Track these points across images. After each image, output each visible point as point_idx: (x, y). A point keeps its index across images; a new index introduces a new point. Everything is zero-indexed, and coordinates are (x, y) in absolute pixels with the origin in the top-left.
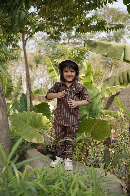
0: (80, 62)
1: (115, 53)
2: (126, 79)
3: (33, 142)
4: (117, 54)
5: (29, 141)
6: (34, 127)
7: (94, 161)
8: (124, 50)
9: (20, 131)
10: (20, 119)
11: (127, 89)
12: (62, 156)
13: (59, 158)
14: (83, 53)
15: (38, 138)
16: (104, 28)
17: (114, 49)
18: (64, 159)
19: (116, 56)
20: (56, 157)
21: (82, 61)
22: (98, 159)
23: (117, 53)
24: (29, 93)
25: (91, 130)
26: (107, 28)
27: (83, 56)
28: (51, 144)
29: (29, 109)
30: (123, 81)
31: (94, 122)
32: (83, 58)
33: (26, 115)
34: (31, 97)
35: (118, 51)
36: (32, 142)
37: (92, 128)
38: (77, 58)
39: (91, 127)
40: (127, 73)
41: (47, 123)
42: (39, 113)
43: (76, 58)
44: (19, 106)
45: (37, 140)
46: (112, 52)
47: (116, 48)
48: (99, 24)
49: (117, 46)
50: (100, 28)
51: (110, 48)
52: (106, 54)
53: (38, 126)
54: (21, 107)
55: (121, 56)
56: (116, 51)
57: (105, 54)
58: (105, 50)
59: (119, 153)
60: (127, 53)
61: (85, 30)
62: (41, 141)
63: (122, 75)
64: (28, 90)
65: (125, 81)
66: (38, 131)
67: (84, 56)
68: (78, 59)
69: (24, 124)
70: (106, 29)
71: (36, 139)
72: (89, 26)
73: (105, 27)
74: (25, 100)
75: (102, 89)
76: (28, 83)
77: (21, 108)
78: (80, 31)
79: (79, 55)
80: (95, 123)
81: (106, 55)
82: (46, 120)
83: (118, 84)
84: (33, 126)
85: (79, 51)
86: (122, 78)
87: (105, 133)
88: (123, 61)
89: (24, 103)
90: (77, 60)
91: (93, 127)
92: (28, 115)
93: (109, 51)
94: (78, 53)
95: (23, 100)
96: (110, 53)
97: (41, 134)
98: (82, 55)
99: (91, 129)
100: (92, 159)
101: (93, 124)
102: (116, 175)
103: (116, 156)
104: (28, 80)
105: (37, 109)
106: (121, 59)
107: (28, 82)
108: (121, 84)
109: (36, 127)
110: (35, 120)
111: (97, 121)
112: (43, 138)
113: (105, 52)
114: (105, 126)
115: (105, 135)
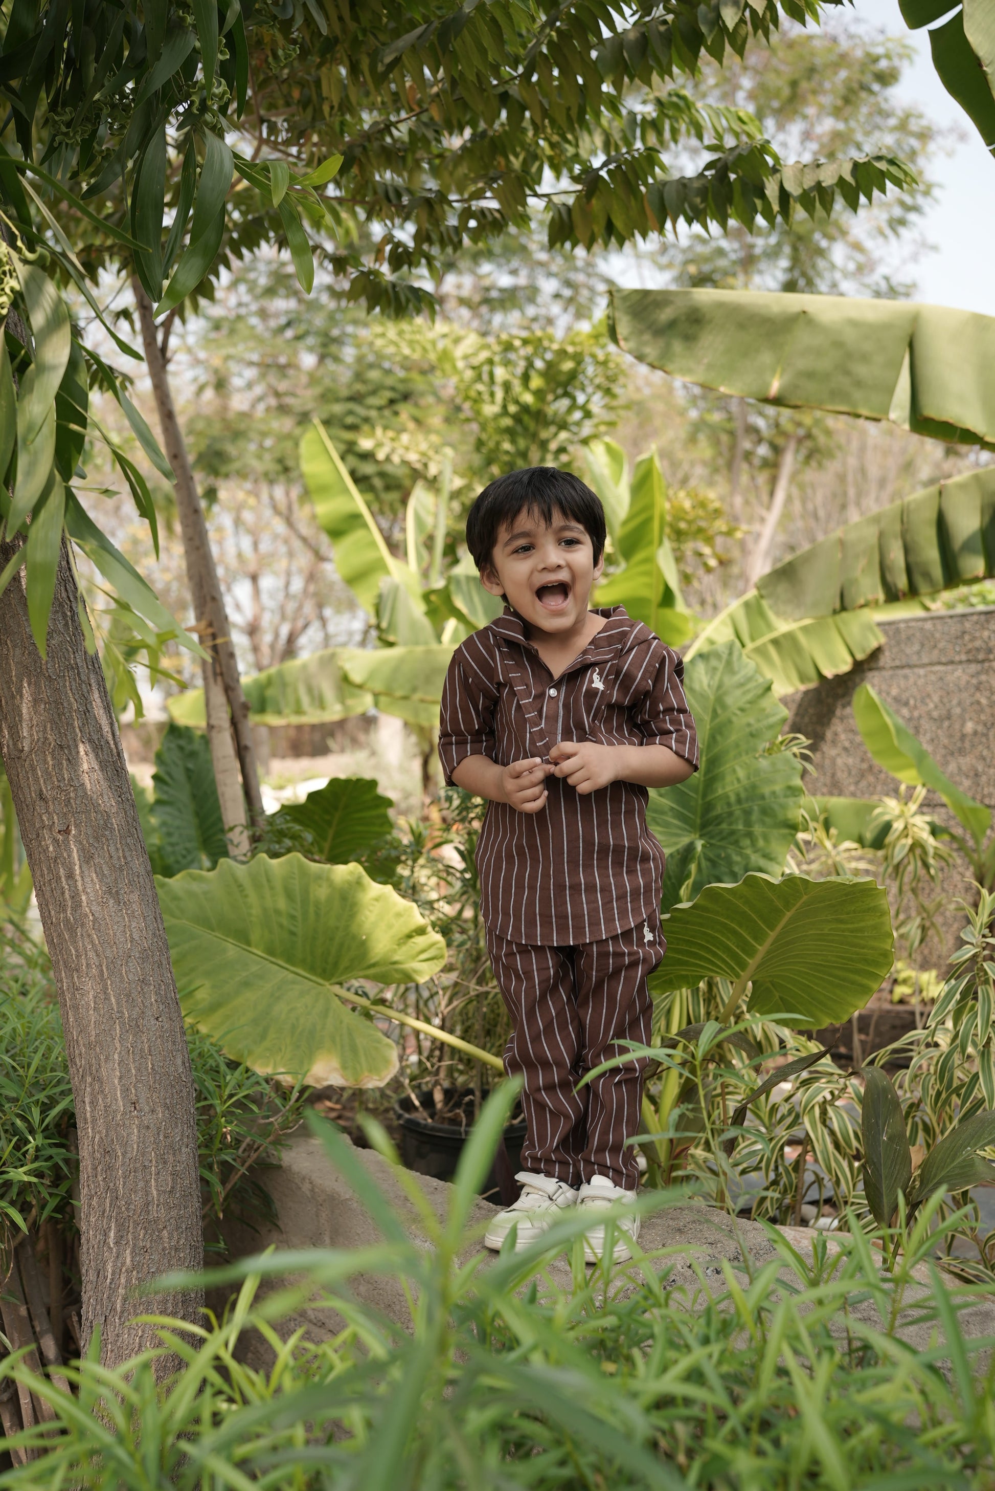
0: (553, 446)
1: (847, 373)
2: (931, 554)
3: (318, 1080)
4: (859, 384)
5: (287, 1080)
6: (312, 969)
7: (772, 1176)
8: (911, 346)
9: (214, 1007)
10: (204, 922)
11: (928, 625)
12: (564, 1164)
13: (550, 1184)
14: (573, 375)
15: (354, 1050)
16: (762, 196)
17: (838, 344)
19: (857, 395)
20: (521, 1177)
21: (563, 435)
22: (798, 1165)
23: (861, 370)
24: (223, 717)
25: (752, 963)
26: (784, 196)
27: (574, 399)
28: (437, 1083)
29: (240, 840)
30: (909, 571)
31: (779, 904)
32: (575, 417)
33: (240, 887)
34: (246, 748)
35: (865, 358)
36: (309, 1081)
37: (762, 949)
38: (526, 418)
39: (759, 936)
40: (934, 516)
41: (409, 936)
42: (328, 866)
43: (517, 418)
44: (154, 821)
45: (344, 1067)
46: (824, 364)
47: (850, 336)
48: (720, 168)
49: (854, 323)
50: (729, 200)
51: (803, 338)
52: (775, 387)
53: (344, 963)
54: (164, 824)
55: (890, 390)
56: (849, 355)
57: (768, 385)
58: (766, 357)
59: (947, 1101)
60: (927, 371)
61: (619, 224)
62: (374, 1069)
63: (898, 527)
64: (219, 698)
65: (927, 575)
66: (344, 1001)
67: (581, 398)
68: (532, 425)
69: (232, 950)
70: (776, 208)
71: (335, 1063)
72: (643, 189)
73: (771, 190)
74: (188, 770)
75: (747, 638)
76: (215, 648)
77: (169, 834)
79: (539, 393)
80: (788, 906)
81: (782, 389)
82: (399, 915)
83: (870, 597)
84: (303, 963)
85: (539, 364)
86: (897, 556)
87: (858, 972)
88: (907, 427)
89: (183, 795)
90: (526, 429)
91: (772, 935)
92: (257, 885)
93: (802, 364)
94: (536, 382)
95: (179, 774)
96: (810, 375)
97: (367, 1015)
98: (566, 394)
99: (751, 952)
100: (757, 1168)
101: (771, 917)
102: (945, 1259)
103: (927, 1129)
104: (210, 625)
105: (309, 836)
106: (893, 415)
107: (214, 636)
108: (892, 596)
109: (324, 971)
110: (317, 914)
111: (805, 898)
112: (388, 1045)
113: (774, 372)
114: (862, 924)
115: (853, 983)
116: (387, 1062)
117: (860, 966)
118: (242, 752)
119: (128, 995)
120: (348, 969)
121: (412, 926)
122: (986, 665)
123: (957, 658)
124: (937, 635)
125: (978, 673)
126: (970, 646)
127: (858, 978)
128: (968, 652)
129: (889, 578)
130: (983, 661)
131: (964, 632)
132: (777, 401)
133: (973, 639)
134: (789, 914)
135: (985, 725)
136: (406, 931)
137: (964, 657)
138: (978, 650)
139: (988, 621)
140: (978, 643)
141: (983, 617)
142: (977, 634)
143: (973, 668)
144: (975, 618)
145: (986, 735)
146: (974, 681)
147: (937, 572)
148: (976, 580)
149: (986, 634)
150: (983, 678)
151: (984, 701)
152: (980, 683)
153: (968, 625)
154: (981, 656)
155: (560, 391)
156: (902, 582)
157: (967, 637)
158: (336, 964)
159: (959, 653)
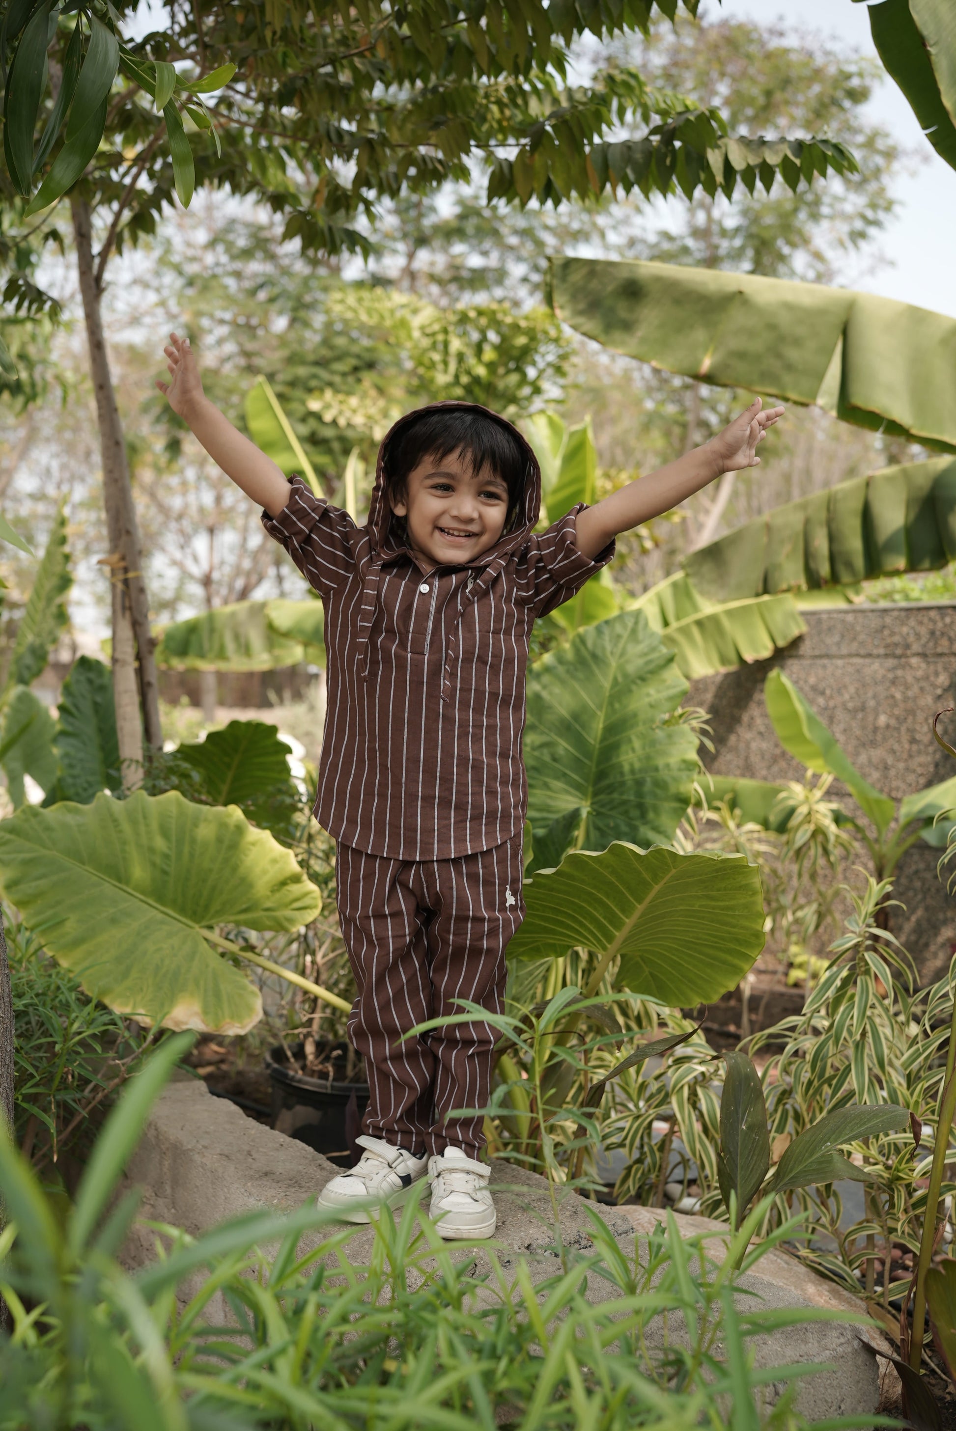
1: (779, 356)
2: (855, 544)
3: (177, 1023)
4: (789, 367)
5: (145, 1021)
6: (182, 911)
7: (636, 1154)
8: (845, 333)
9: (77, 943)
10: (75, 854)
11: (850, 618)
12: (407, 1133)
14: (525, 351)
15: (217, 995)
16: (705, 166)
17: (772, 327)
18: (421, 1151)
19: (787, 379)
20: (362, 1141)
22: (664, 1145)
23: (793, 354)
24: (128, 651)
25: (619, 935)
26: (728, 169)
27: (524, 375)
28: (308, 1035)
29: (134, 776)
30: (832, 559)
31: (647, 876)
32: (526, 391)
33: (115, 821)
34: (149, 684)
35: (797, 342)
36: (168, 1023)
37: (629, 922)
38: (477, 390)
39: (627, 909)
40: (860, 505)
41: (283, 883)
42: (220, 809)
43: (469, 389)
44: (56, 751)
45: (205, 1012)
46: (756, 346)
47: (784, 320)
48: (668, 134)
49: (789, 307)
50: (672, 169)
51: (737, 318)
52: (706, 364)
53: (215, 906)
54: (66, 755)
55: (820, 376)
56: (782, 339)
57: (699, 362)
58: (700, 335)
59: (818, 1091)
60: (858, 360)
61: (558, 183)
62: (236, 1016)
63: (823, 515)
64: (126, 632)
65: (849, 565)
66: (214, 946)
67: (531, 373)
68: (482, 397)
69: (108, 888)
70: (719, 178)
71: (197, 1007)
72: (587, 149)
73: (714, 158)
74: (96, 704)
75: (671, 617)
76: (126, 582)
77: (71, 766)
78: (520, 184)
79: (491, 366)
80: (656, 878)
81: (713, 368)
82: (274, 861)
83: (793, 583)
84: (173, 904)
85: (494, 338)
86: (821, 543)
87: (730, 952)
88: (834, 413)
89: (89, 729)
91: (640, 908)
92: (134, 822)
93: (734, 343)
94: (489, 354)
95: (87, 707)
96: (741, 355)
97: (236, 962)
98: (517, 369)
99: (618, 925)
100: (622, 1145)
101: (639, 889)
102: (804, 1252)
103: (798, 1117)
104: (123, 558)
105: (196, 776)
106: (821, 401)
107: (126, 570)
108: (815, 583)
109: (195, 913)
110: (192, 855)
111: (674, 871)
112: (253, 993)
113: (706, 350)
114: (732, 903)
115: (724, 962)
116: (250, 1009)
117: (732, 946)
118: (144, 688)
120: (219, 913)
121: (287, 874)
122: (903, 660)
123: (875, 652)
124: (858, 628)
125: (894, 668)
126: (889, 641)
127: (729, 958)
128: (887, 646)
129: (812, 565)
130: (899, 657)
131: (884, 627)
132: (709, 379)
133: (893, 634)
134: (657, 888)
135: (897, 719)
136: (281, 878)
137: (882, 651)
138: (896, 645)
139: (908, 617)
140: (897, 639)
141: (903, 614)
142: (897, 630)
143: (891, 662)
144: (896, 613)
145: (897, 729)
146: (890, 676)
147: (859, 562)
148: (896, 573)
149: (905, 630)
150: (899, 673)
151: (898, 696)
152: (896, 678)
153: (888, 620)
154: (899, 651)
155: (512, 365)
156: (824, 570)
157: (886, 632)
158: (207, 908)
159: (877, 647)
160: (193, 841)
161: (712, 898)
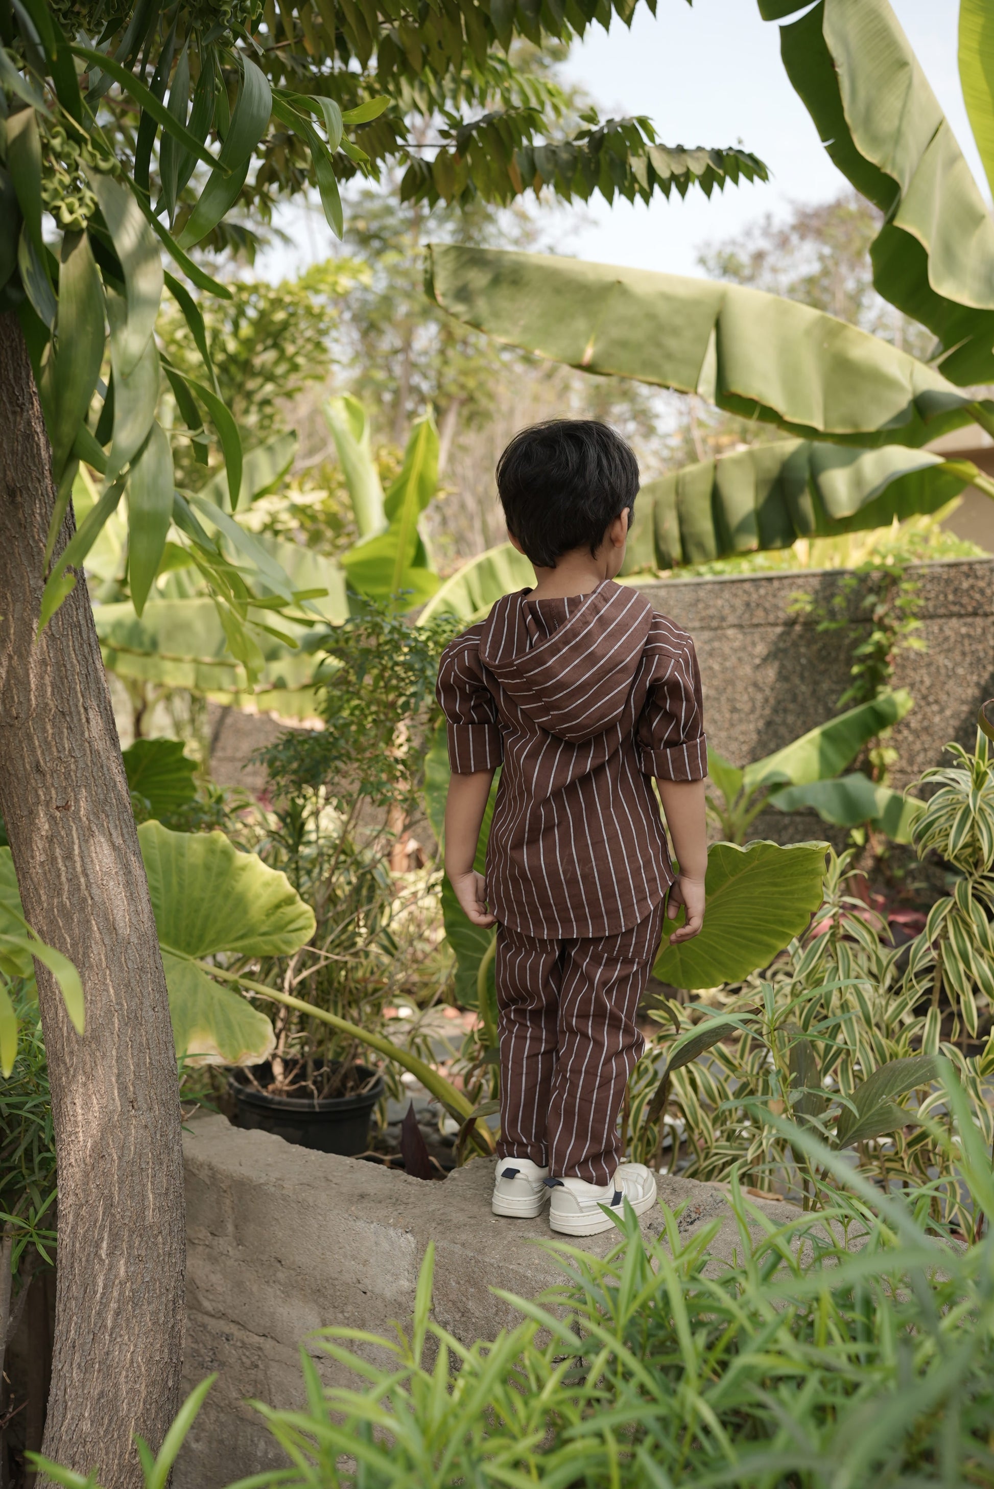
0: (258, 397)
1: (659, 345)
2: (705, 525)
3: (196, 1059)
4: (669, 356)
6: (176, 944)
8: (718, 325)
11: (663, 593)
14: (285, 325)
15: (229, 1026)
17: (651, 316)
19: (668, 367)
21: (269, 387)
23: (672, 344)
27: (282, 351)
28: (275, 1056)
30: (683, 540)
31: (728, 869)
32: (280, 370)
35: (675, 331)
36: (190, 1062)
38: (233, 369)
40: (707, 488)
41: (278, 906)
43: (223, 368)
45: (221, 1045)
46: (638, 335)
47: (662, 309)
49: (667, 297)
51: (617, 307)
52: (589, 354)
53: (210, 935)
55: (699, 366)
56: (661, 328)
57: (581, 352)
58: (581, 324)
60: (734, 348)
62: (250, 1046)
63: (672, 498)
65: (701, 546)
66: (211, 976)
67: (290, 349)
68: (239, 377)
71: (212, 1038)
79: (248, 344)
81: (596, 356)
82: (267, 884)
83: (644, 564)
85: (251, 313)
86: (671, 526)
88: (713, 401)
90: (232, 379)
93: (616, 332)
94: (246, 329)
96: (623, 344)
98: (276, 345)
106: (700, 389)
108: (664, 562)
109: (189, 944)
110: (181, 886)
112: (261, 1020)
113: (588, 339)
116: (263, 1037)
119: (128, 985)
120: (214, 942)
121: (281, 896)
122: (719, 632)
123: (690, 625)
124: (672, 603)
125: (710, 641)
126: (704, 614)
128: (702, 619)
129: (663, 547)
130: (716, 629)
131: (698, 600)
132: (590, 368)
133: (707, 607)
135: (717, 689)
136: (275, 900)
137: (697, 624)
138: (712, 617)
139: (722, 590)
140: (712, 611)
141: (717, 587)
142: (711, 603)
143: (707, 635)
144: (709, 587)
145: (718, 699)
146: (707, 648)
147: (711, 543)
148: (747, 553)
149: (720, 602)
150: (716, 644)
151: (716, 667)
152: (713, 649)
153: (702, 594)
154: (715, 624)
155: (269, 342)
156: (676, 551)
157: (701, 606)
158: (201, 938)
159: (691, 620)
160: (180, 871)
161: (775, 885)
